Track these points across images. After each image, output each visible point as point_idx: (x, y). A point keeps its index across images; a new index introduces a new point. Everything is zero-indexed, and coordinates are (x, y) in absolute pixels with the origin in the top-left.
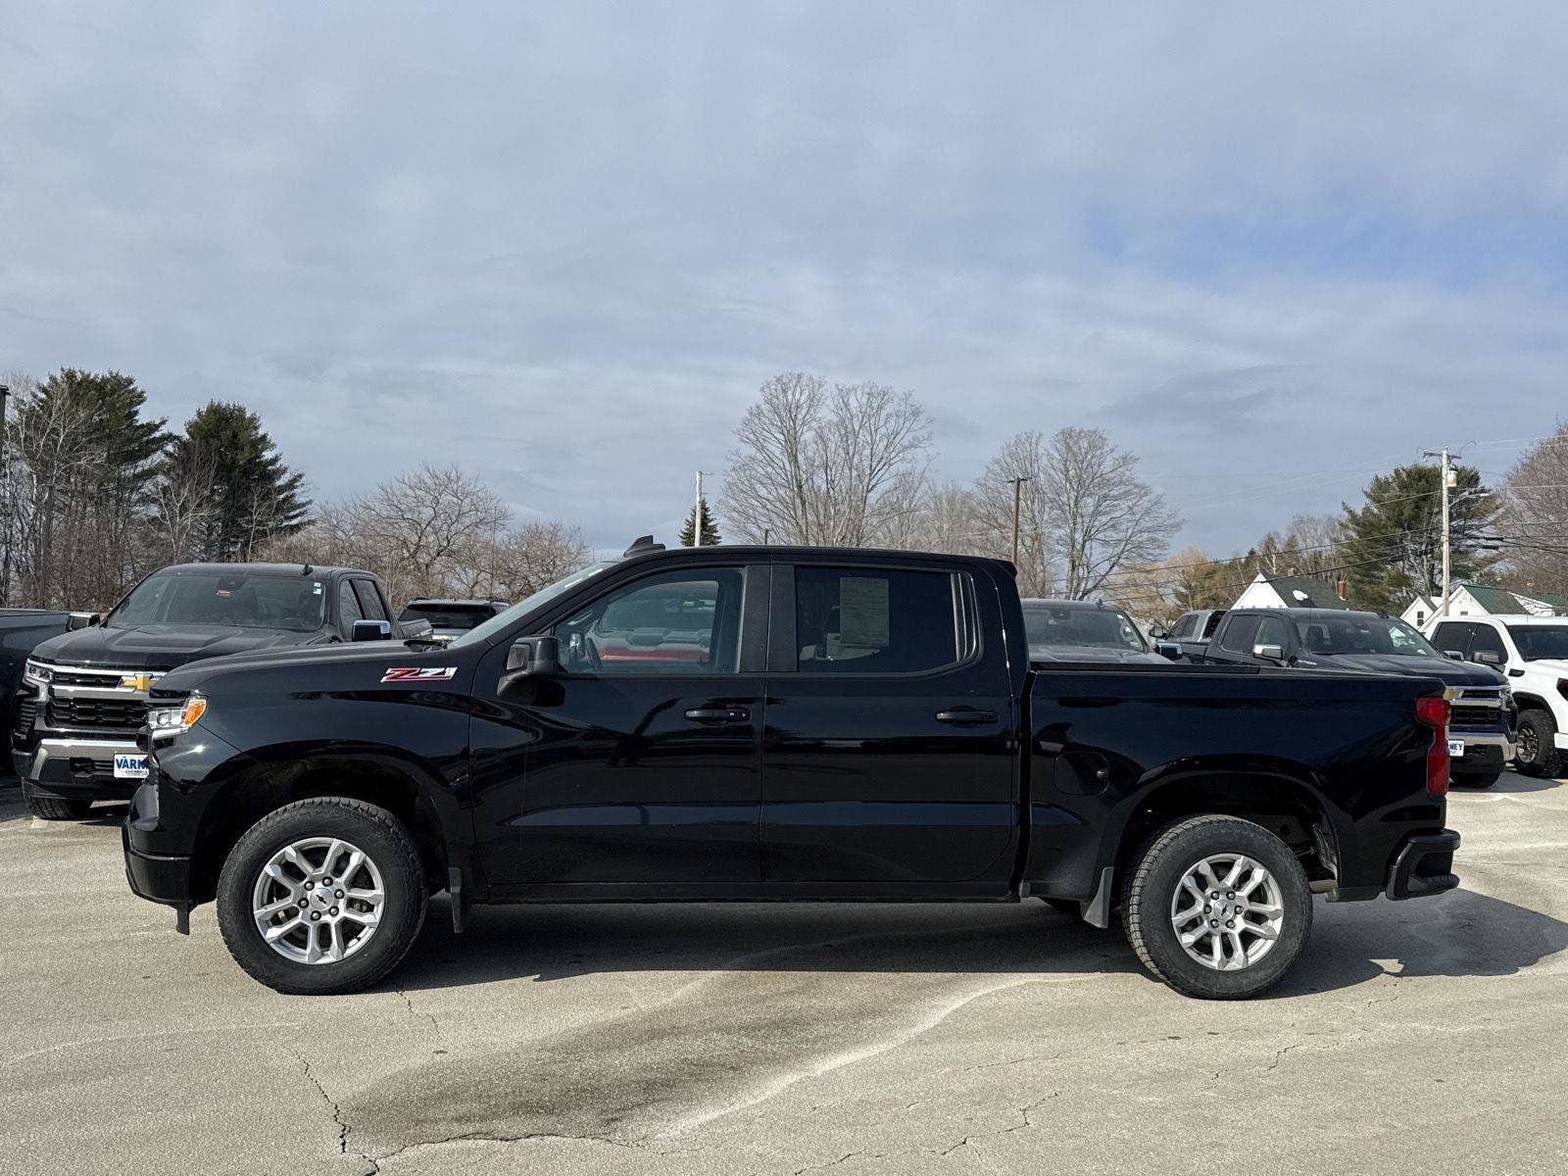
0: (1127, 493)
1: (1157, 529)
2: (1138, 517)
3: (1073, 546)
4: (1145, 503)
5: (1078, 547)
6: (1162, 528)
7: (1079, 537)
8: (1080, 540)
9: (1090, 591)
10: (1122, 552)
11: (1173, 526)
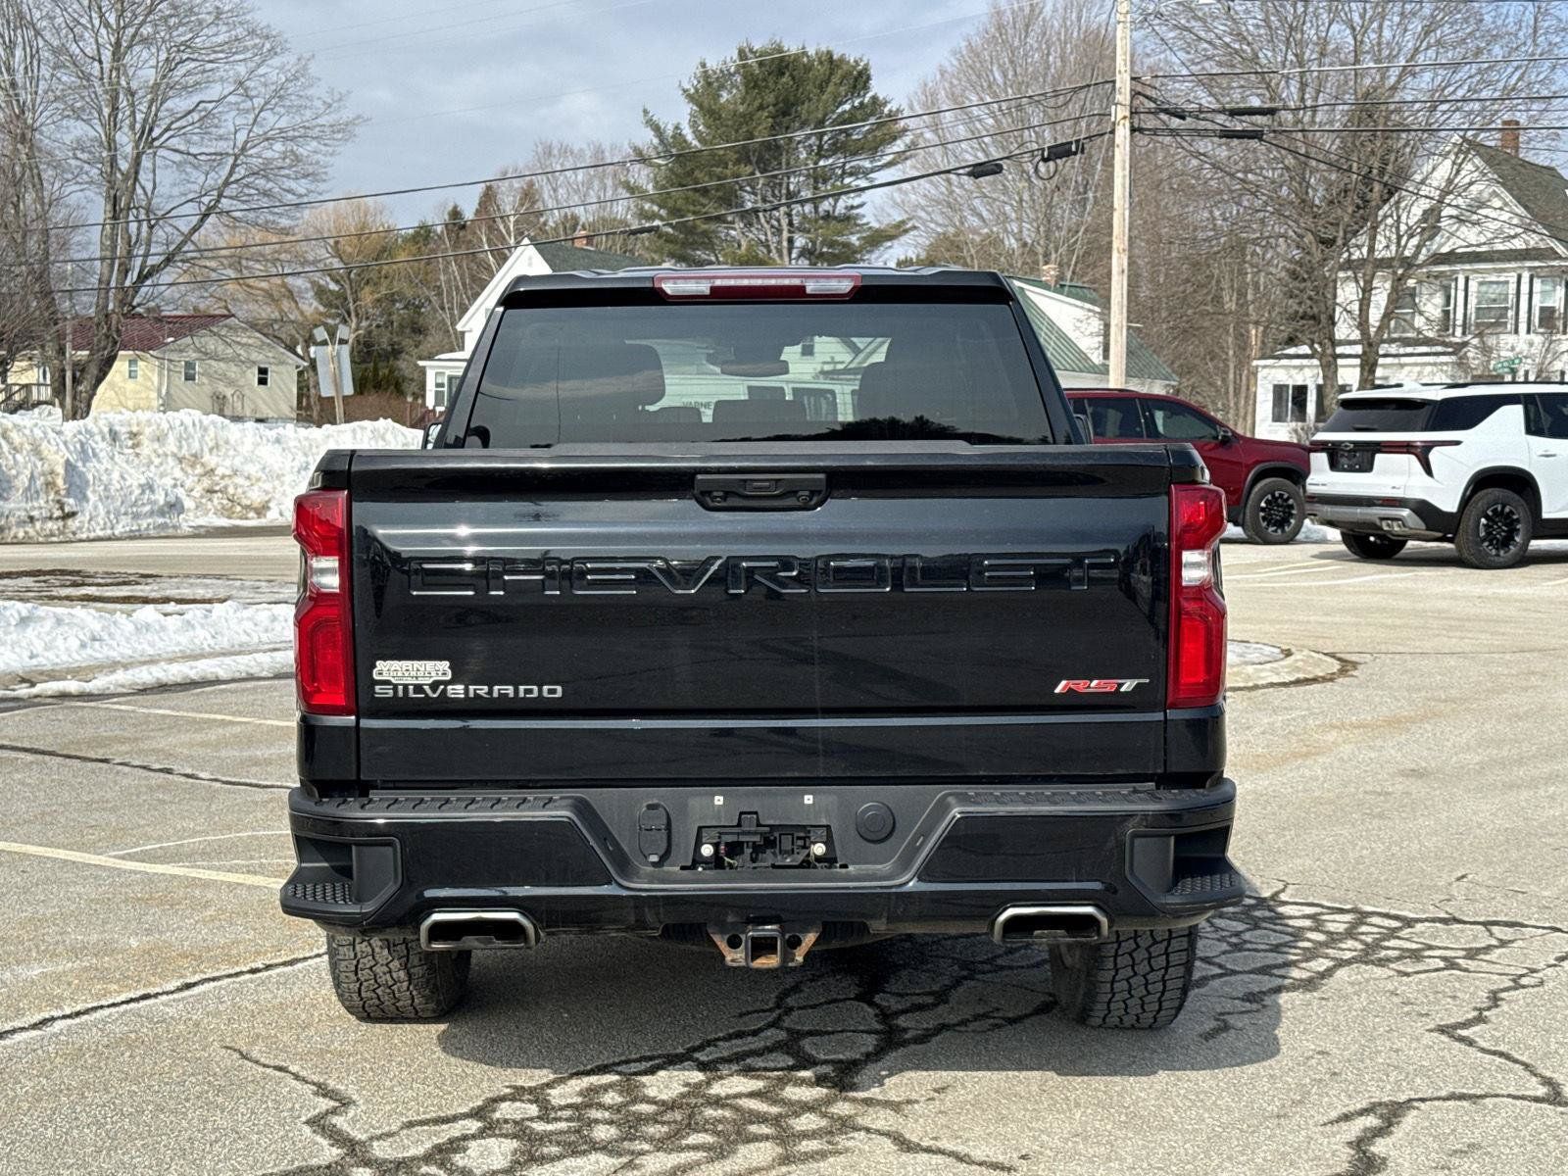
0: (231, 47)
1: (304, 133)
2: (258, 102)
3: (113, 161)
4: (273, 71)
5: (124, 165)
6: (316, 132)
7: (125, 139)
8: (129, 149)
9: (155, 270)
10: (226, 183)
11: (336, 128)
